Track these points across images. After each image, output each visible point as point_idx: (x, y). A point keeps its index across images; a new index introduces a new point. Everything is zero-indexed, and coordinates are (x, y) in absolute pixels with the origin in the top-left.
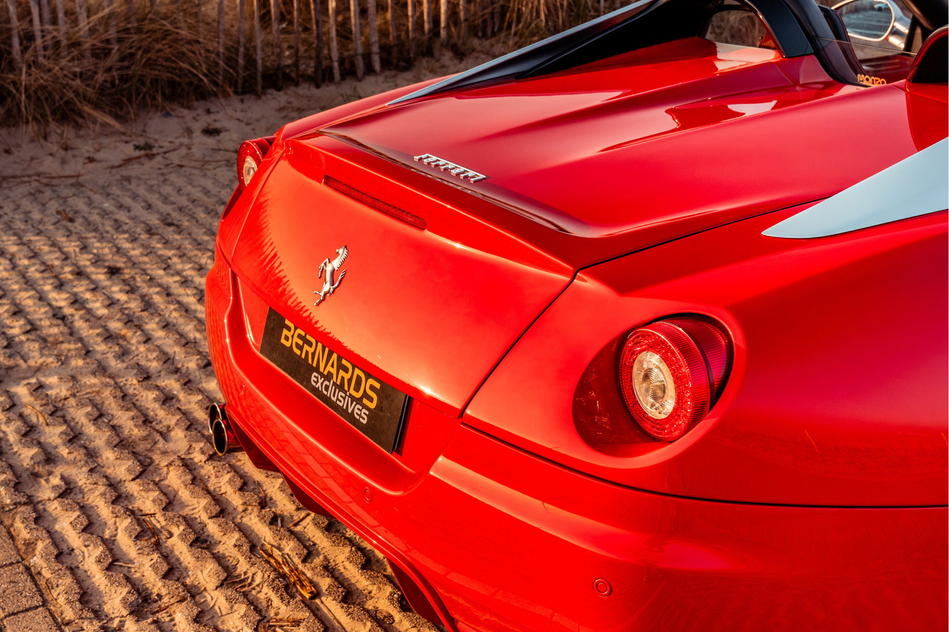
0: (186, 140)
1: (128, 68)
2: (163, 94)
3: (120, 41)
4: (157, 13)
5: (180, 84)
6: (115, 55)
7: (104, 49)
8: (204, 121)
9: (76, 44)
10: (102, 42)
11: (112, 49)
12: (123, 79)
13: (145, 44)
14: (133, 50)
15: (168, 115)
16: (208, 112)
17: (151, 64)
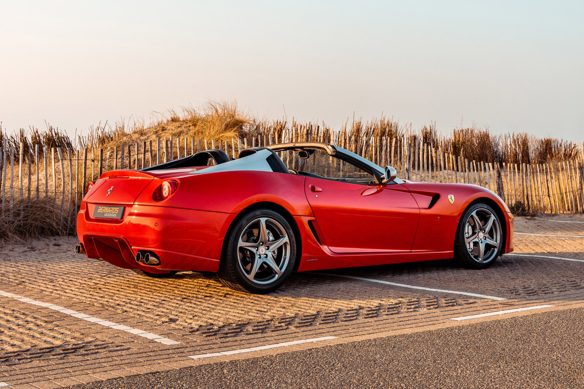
0: (47, 247)
1: (27, 220)
2: (38, 232)
3: (24, 210)
4: (39, 201)
5: (45, 228)
6: (22, 216)
7: (18, 213)
8: (54, 242)
9: (8, 210)
10: (18, 210)
11: (21, 213)
12: (25, 225)
13: (34, 212)
14: (29, 214)
15: (39, 240)
16: (55, 240)
17: (36, 220)
